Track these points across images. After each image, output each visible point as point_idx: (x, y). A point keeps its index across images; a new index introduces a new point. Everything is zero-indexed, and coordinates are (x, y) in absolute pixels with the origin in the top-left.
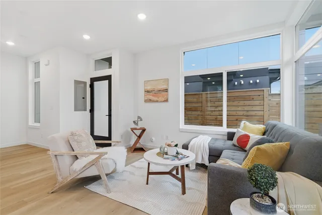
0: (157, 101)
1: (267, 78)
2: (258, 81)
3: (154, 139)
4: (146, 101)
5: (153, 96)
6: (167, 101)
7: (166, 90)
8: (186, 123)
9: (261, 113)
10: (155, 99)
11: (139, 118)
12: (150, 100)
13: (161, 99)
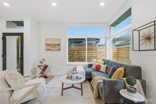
0: (54, 50)
1: (95, 42)
2: (92, 43)
3: (51, 70)
4: (46, 50)
5: (52, 47)
6: (60, 50)
7: (59, 45)
8: (69, 61)
9: (95, 56)
10: (53, 49)
11: (43, 59)
12: (50, 50)
13: (56, 49)
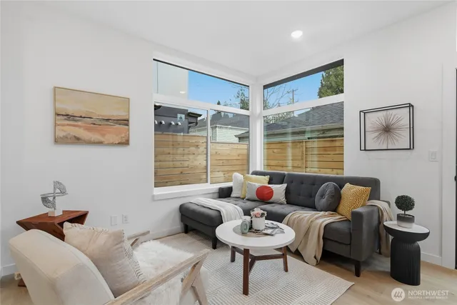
0: (100, 143)
4: (58, 141)
6: (126, 143)
7: (126, 122)
11: (57, 184)
12: (77, 140)
13: (110, 138)
